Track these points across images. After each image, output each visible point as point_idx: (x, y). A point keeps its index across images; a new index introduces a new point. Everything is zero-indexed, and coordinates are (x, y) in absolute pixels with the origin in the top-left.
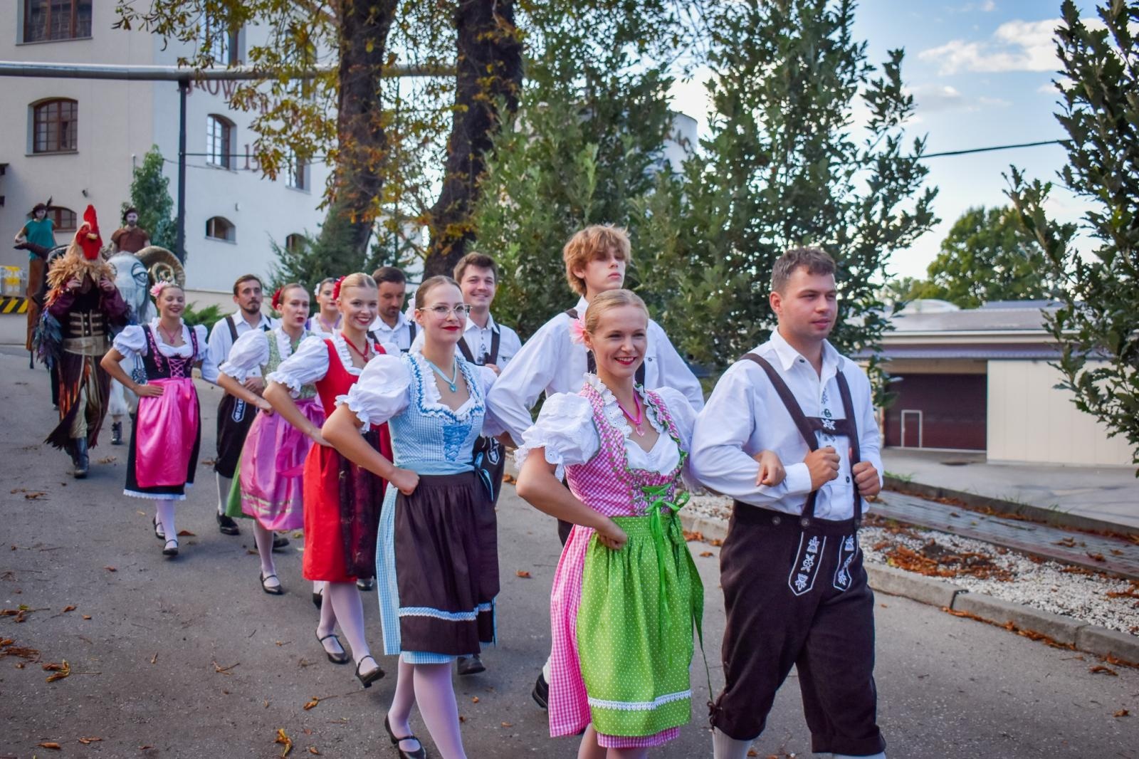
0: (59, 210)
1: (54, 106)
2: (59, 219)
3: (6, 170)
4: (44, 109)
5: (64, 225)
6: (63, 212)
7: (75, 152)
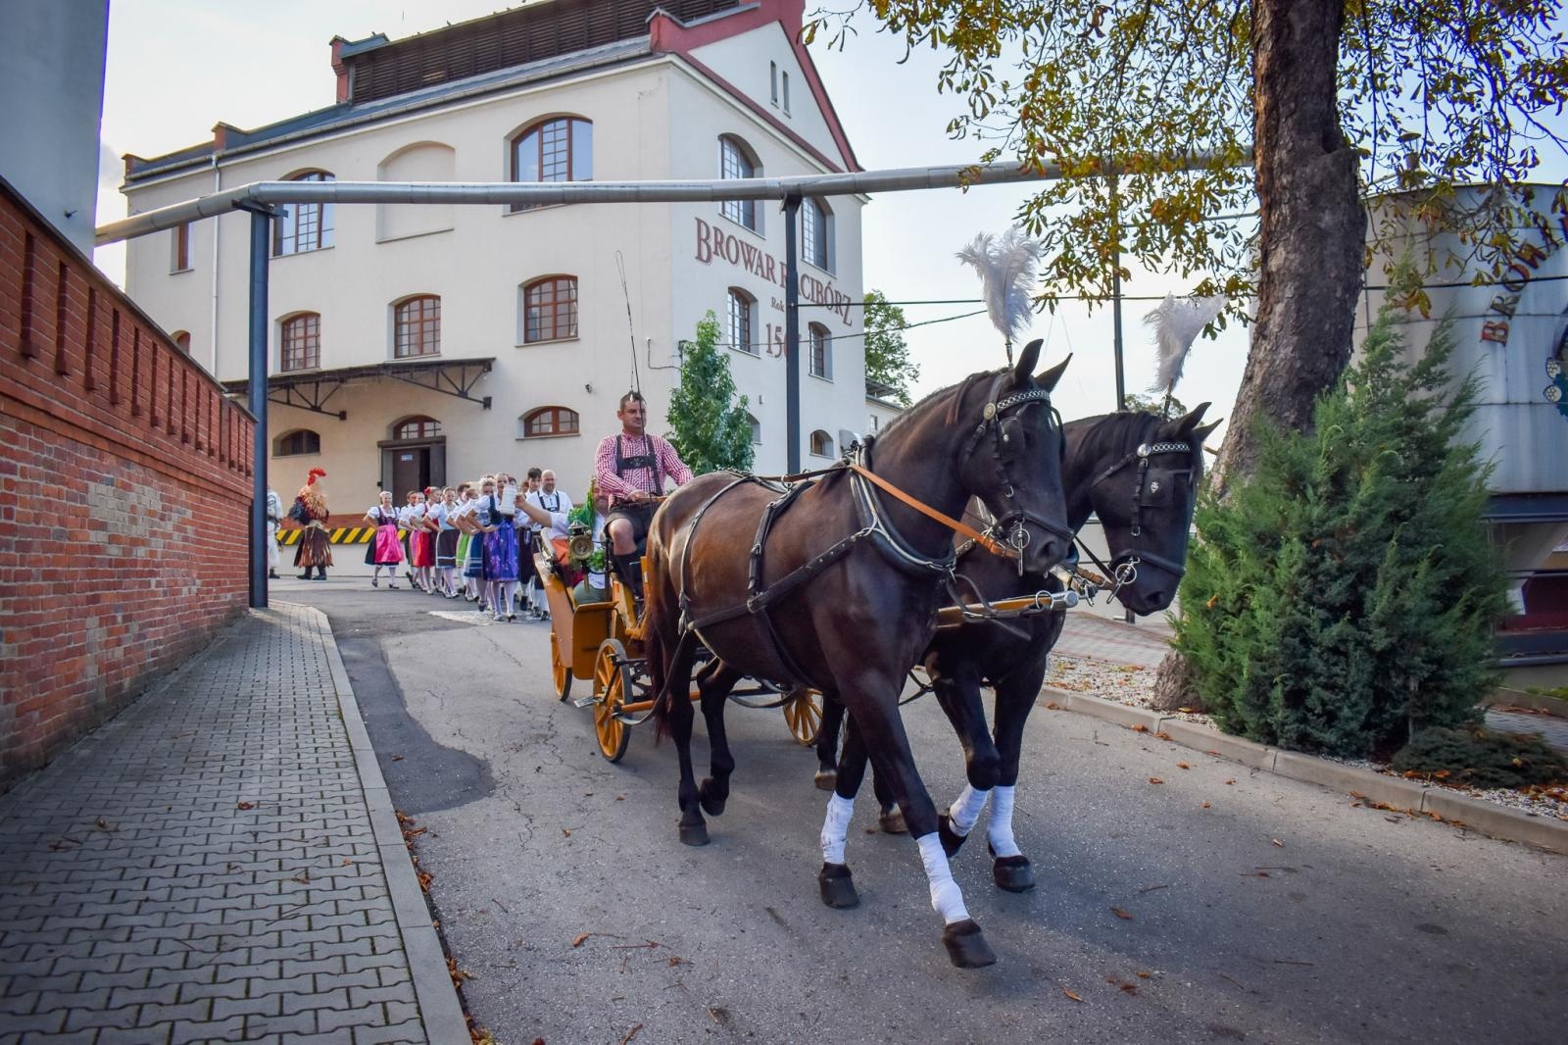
0: (556, 410)
1: (547, 287)
2: (556, 423)
3: (493, 365)
4: (536, 291)
5: (562, 428)
6: (561, 412)
7: (575, 339)
